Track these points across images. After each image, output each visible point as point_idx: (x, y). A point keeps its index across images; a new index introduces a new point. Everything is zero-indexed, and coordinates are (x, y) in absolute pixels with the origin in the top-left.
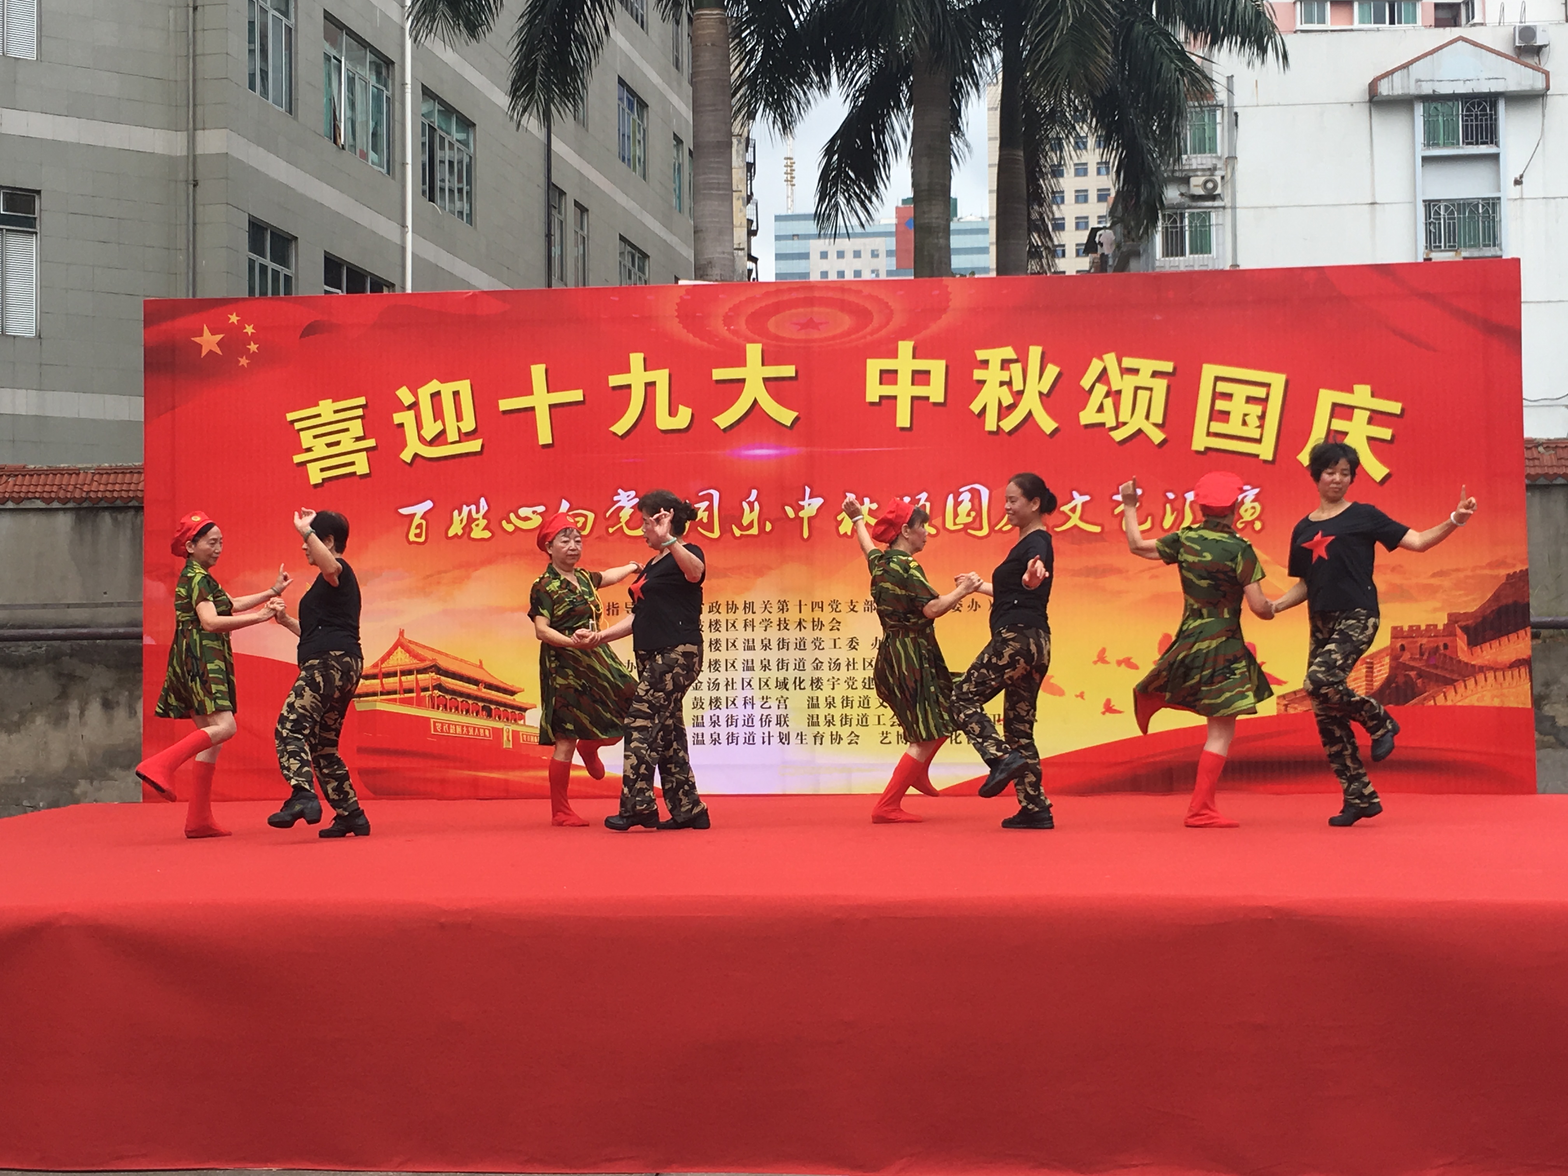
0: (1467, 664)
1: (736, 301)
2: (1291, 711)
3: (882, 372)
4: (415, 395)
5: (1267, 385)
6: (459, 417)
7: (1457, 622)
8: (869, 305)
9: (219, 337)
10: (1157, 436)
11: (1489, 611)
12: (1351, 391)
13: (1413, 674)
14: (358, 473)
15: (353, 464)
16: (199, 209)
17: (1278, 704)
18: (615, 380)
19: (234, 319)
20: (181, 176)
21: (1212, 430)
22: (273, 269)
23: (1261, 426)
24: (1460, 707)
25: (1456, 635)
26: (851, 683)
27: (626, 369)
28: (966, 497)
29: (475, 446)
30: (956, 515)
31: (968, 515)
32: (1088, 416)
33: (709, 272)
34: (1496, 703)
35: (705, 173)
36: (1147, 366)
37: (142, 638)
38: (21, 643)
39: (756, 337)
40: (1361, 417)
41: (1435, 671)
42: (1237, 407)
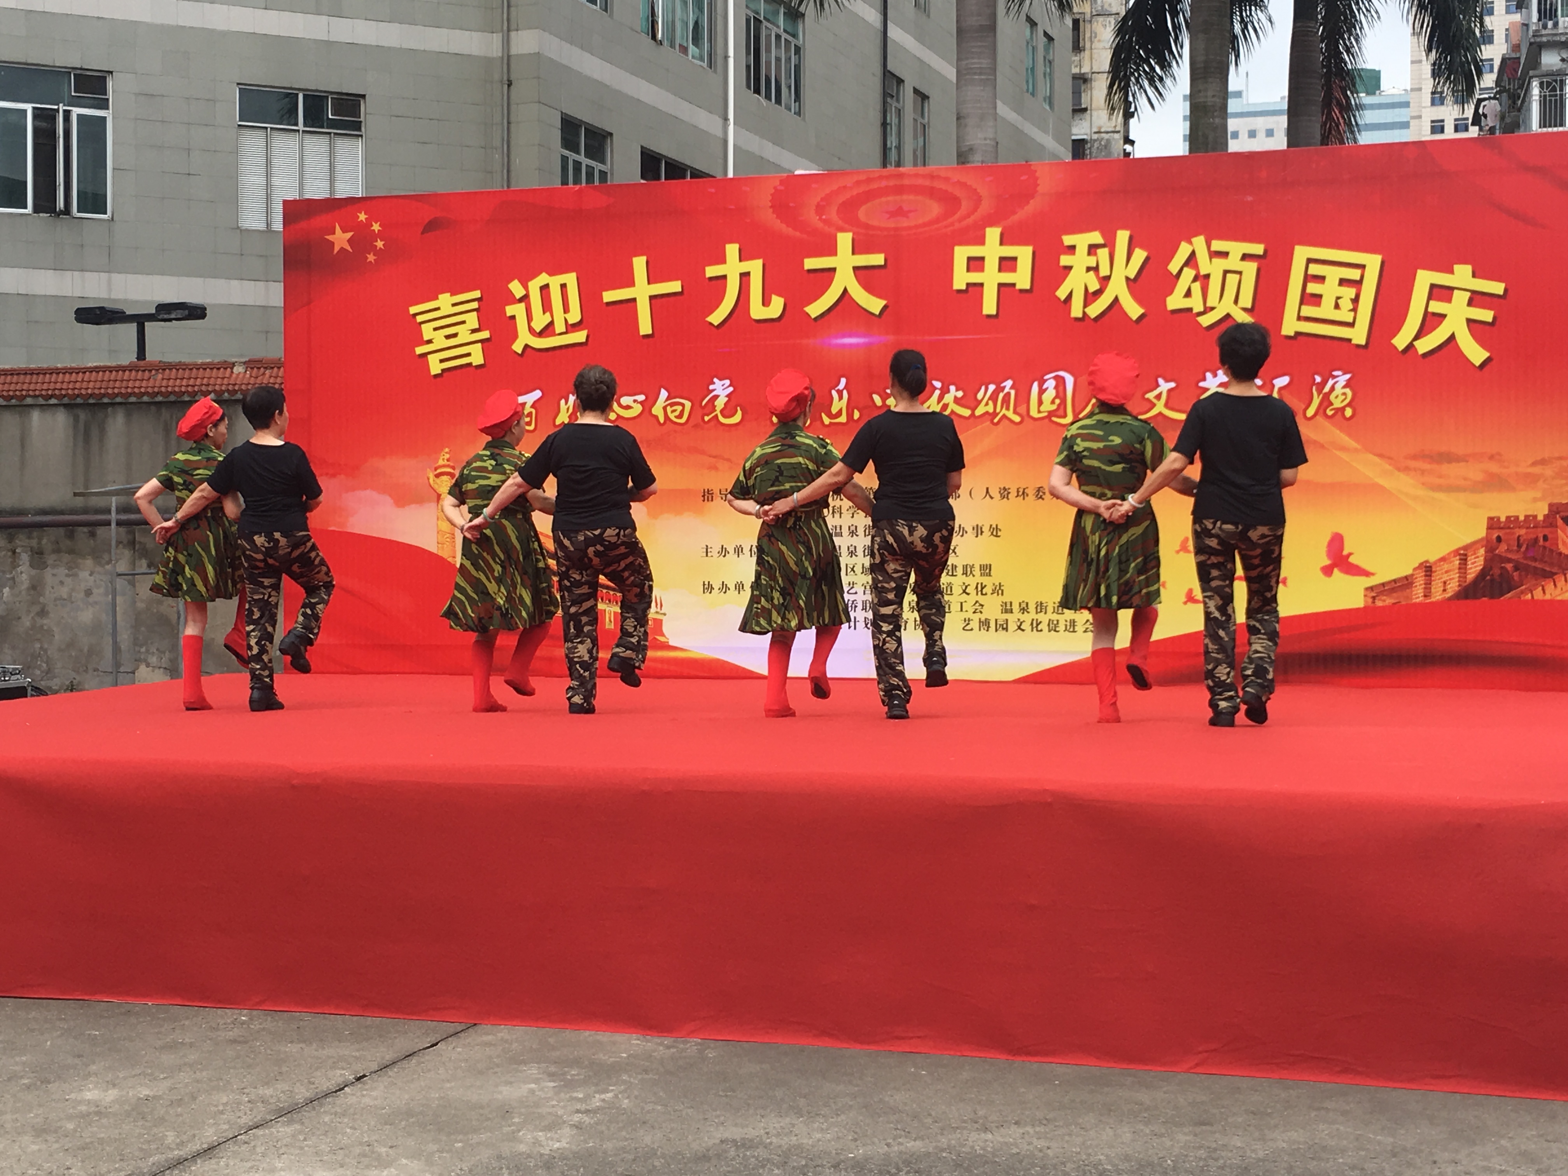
1: (828, 191)
2: (1379, 603)
3: (970, 259)
4: (526, 287)
5: (1362, 267)
6: (566, 309)
7: (1558, 513)
8: (958, 192)
9: (349, 235)
12: (1451, 272)
13: (1509, 566)
14: (474, 364)
15: (469, 355)
16: (513, 107)
17: (1365, 596)
18: (712, 271)
19: (362, 217)
20: (497, 76)
21: (1303, 314)
23: (1355, 310)
24: (1559, 601)
25: (1557, 527)
27: (722, 260)
28: (1050, 384)
29: (580, 336)
30: (1040, 402)
31: (1053, 402)
32: (1175, 301)
35: (967, 59)
36: (1237, 248)
39: (848, 227)
40: (1460, 298)
41: (1533, 564)
42: (1329, 290)
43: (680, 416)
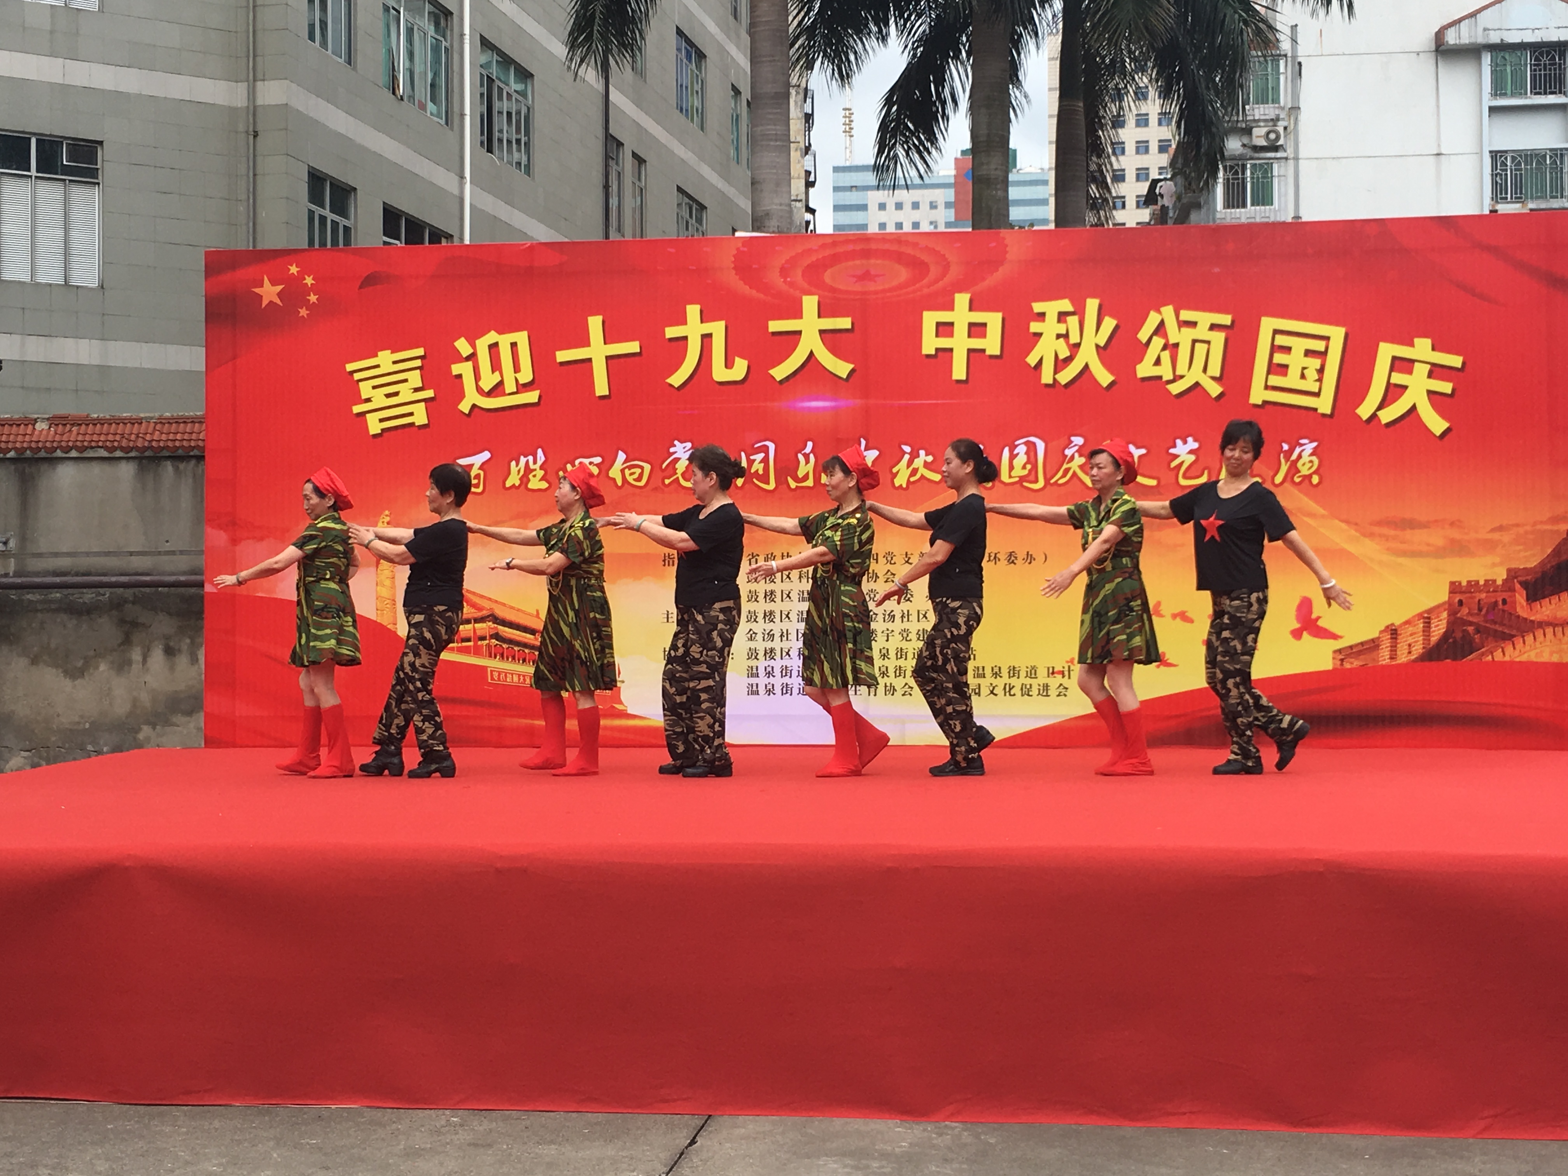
0: (1526, 619)
1: (793, 253)
2: (1347, 666)
3: (938, 324)
4: (473, 346)
5: (1327, 339)
6: (517, 369)
7: (1516, 578)
8: (924, 257)
9: (279, 288)
10: (1215, 390)
11: (1549, 566)
12: (1411, 344)
13: (1471, 629)
14: (417, 424)
15: (411, 414)
16: (259, 159)
17: (1334, 658)
18: (671, 332)
19: (294, 269)
20: (241, 127)
21: (1269, 383)
22: (332, 221)
23: (1320, 380)
24: (1520, 662)
25: (1514, 591)
26: (905, 635)
27: (683, 321)
28: (1021, 449)
29: (532, 397)
30: (1011, 468)
31: (1024, 467)
32: (1145, 369)
33: (767, 223)
34: (1555, 658)
35: (762, 125)
36: (1204, 318)
37: (203, 586)
38: (85, 590)
39: (813, 290)
40: (1421, 370)
41: (1493, 627)
42: (1295, 360)
43: (639, 479)
